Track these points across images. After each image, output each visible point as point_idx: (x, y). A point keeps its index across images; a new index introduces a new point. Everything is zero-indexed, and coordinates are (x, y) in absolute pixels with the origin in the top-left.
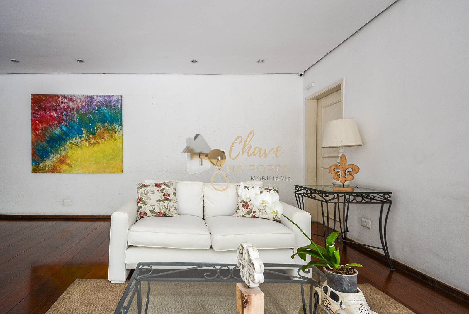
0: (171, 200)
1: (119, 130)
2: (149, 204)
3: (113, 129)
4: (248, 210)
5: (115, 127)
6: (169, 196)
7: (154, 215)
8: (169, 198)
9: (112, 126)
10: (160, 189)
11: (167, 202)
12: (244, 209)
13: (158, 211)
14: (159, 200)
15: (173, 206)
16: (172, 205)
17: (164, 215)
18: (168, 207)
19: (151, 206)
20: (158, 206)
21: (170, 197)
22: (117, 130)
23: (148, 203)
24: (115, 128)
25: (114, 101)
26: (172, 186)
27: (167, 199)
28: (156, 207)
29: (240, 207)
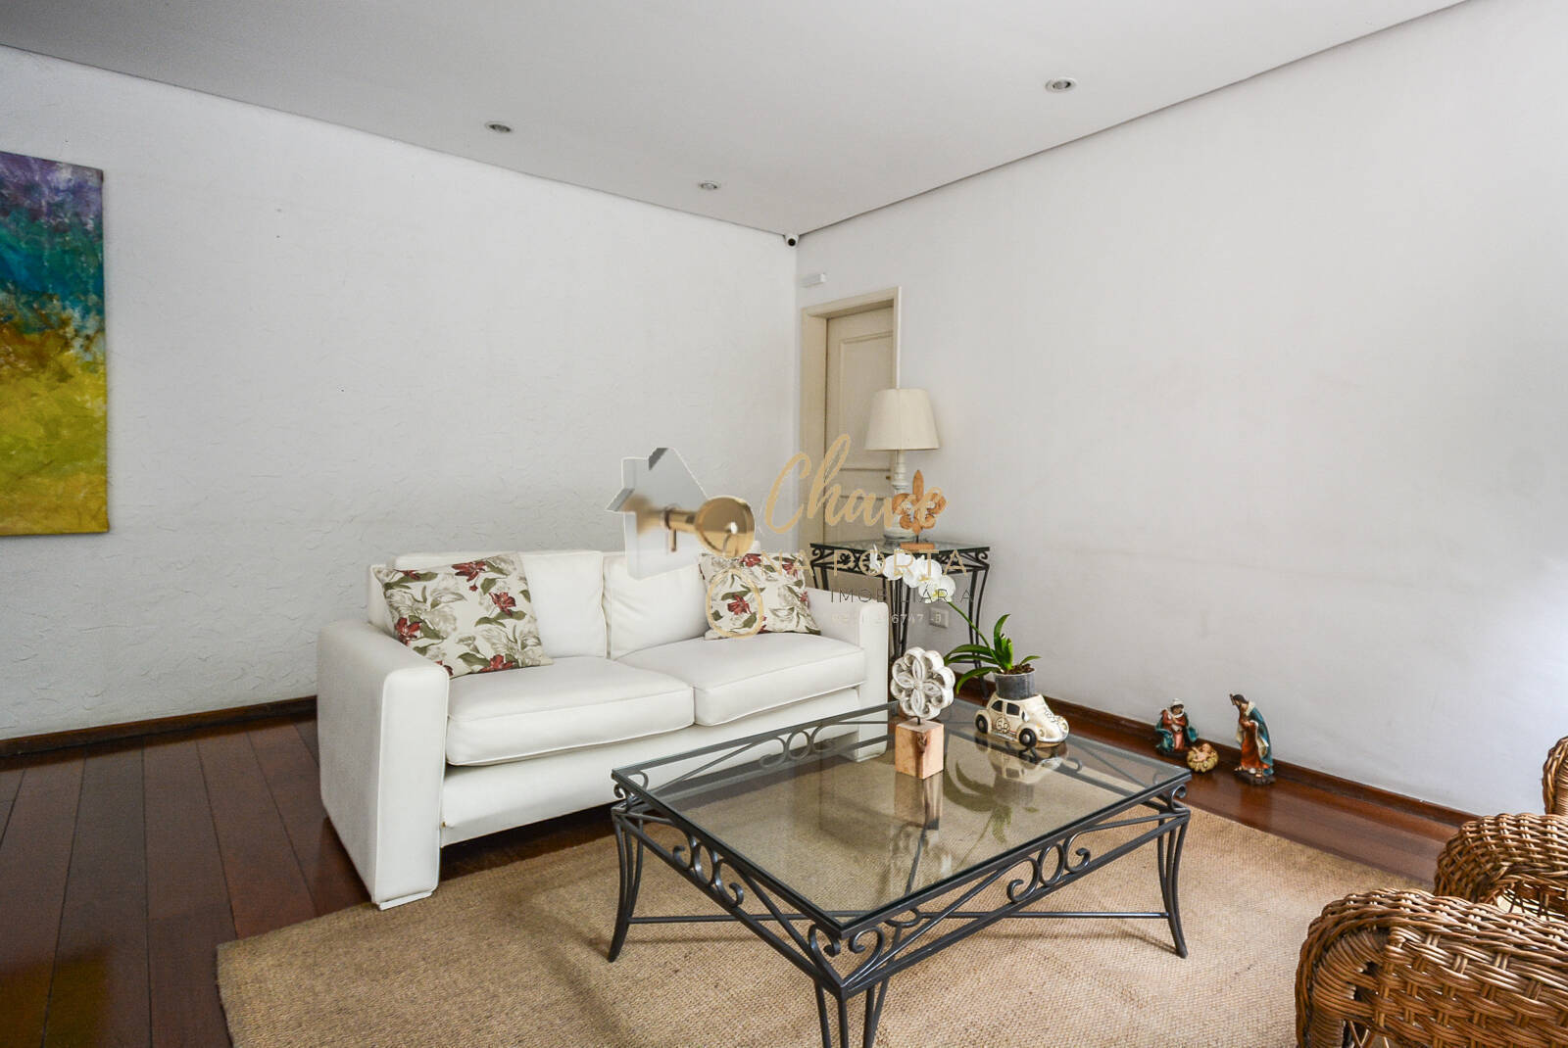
0: (520, 616)
1: (90, 332)
2: (454, 637)
3: (53, 327)
4: (746, 616)
5: (64, 316)
6: (513, 602)
7: (478, 667)
8: (513, 609)
9: (43, 306)
10: (479, 580)
11: (509, 622)
12: (736, 614)
13: (488, 653)
14: (485, 620)
15: (529, 632)
16: (526, 630)
17: (511, 664)
18: (517, 635)
19: (461, 640)
20: (488, 639)
21: (515, 605)
22: (76, 331)
23: (448, 634)
24: (64, 323)
25: (57, 191)
26: (515, 569)
27: (510, 614)
28: (481, 644)
29: (724, 611)
